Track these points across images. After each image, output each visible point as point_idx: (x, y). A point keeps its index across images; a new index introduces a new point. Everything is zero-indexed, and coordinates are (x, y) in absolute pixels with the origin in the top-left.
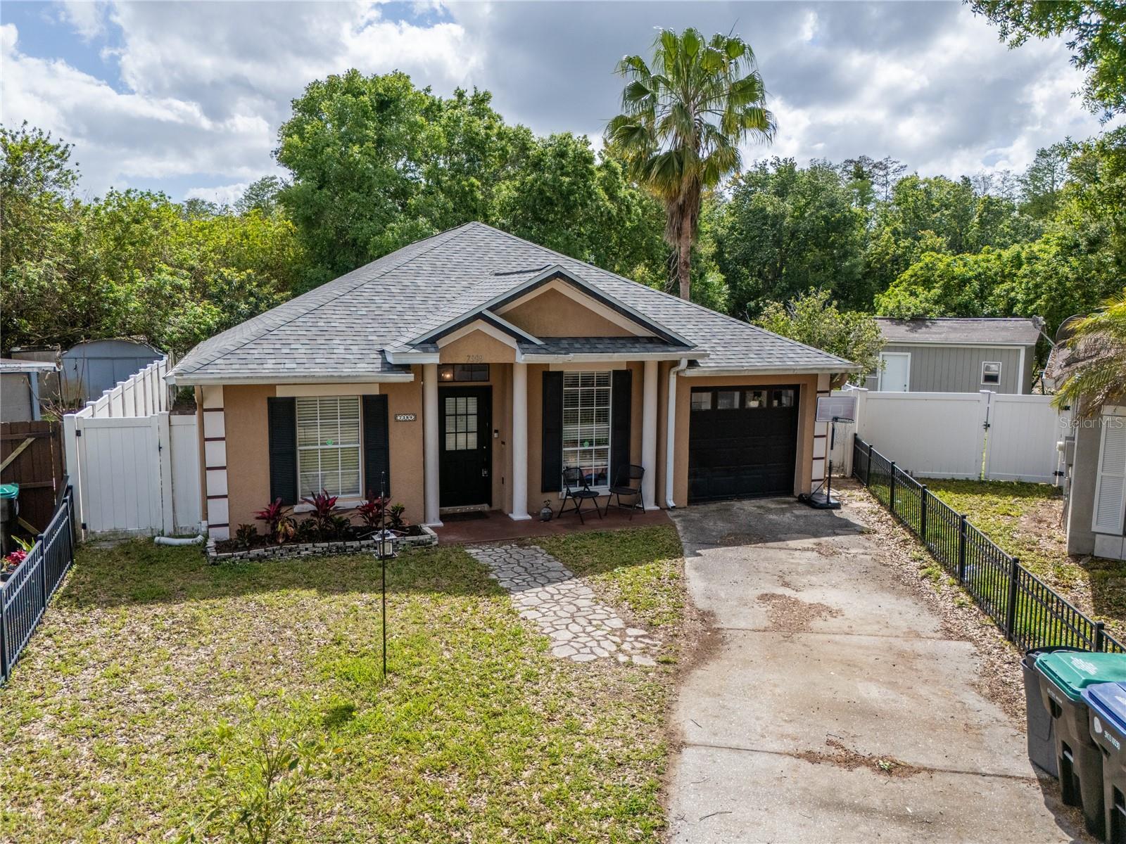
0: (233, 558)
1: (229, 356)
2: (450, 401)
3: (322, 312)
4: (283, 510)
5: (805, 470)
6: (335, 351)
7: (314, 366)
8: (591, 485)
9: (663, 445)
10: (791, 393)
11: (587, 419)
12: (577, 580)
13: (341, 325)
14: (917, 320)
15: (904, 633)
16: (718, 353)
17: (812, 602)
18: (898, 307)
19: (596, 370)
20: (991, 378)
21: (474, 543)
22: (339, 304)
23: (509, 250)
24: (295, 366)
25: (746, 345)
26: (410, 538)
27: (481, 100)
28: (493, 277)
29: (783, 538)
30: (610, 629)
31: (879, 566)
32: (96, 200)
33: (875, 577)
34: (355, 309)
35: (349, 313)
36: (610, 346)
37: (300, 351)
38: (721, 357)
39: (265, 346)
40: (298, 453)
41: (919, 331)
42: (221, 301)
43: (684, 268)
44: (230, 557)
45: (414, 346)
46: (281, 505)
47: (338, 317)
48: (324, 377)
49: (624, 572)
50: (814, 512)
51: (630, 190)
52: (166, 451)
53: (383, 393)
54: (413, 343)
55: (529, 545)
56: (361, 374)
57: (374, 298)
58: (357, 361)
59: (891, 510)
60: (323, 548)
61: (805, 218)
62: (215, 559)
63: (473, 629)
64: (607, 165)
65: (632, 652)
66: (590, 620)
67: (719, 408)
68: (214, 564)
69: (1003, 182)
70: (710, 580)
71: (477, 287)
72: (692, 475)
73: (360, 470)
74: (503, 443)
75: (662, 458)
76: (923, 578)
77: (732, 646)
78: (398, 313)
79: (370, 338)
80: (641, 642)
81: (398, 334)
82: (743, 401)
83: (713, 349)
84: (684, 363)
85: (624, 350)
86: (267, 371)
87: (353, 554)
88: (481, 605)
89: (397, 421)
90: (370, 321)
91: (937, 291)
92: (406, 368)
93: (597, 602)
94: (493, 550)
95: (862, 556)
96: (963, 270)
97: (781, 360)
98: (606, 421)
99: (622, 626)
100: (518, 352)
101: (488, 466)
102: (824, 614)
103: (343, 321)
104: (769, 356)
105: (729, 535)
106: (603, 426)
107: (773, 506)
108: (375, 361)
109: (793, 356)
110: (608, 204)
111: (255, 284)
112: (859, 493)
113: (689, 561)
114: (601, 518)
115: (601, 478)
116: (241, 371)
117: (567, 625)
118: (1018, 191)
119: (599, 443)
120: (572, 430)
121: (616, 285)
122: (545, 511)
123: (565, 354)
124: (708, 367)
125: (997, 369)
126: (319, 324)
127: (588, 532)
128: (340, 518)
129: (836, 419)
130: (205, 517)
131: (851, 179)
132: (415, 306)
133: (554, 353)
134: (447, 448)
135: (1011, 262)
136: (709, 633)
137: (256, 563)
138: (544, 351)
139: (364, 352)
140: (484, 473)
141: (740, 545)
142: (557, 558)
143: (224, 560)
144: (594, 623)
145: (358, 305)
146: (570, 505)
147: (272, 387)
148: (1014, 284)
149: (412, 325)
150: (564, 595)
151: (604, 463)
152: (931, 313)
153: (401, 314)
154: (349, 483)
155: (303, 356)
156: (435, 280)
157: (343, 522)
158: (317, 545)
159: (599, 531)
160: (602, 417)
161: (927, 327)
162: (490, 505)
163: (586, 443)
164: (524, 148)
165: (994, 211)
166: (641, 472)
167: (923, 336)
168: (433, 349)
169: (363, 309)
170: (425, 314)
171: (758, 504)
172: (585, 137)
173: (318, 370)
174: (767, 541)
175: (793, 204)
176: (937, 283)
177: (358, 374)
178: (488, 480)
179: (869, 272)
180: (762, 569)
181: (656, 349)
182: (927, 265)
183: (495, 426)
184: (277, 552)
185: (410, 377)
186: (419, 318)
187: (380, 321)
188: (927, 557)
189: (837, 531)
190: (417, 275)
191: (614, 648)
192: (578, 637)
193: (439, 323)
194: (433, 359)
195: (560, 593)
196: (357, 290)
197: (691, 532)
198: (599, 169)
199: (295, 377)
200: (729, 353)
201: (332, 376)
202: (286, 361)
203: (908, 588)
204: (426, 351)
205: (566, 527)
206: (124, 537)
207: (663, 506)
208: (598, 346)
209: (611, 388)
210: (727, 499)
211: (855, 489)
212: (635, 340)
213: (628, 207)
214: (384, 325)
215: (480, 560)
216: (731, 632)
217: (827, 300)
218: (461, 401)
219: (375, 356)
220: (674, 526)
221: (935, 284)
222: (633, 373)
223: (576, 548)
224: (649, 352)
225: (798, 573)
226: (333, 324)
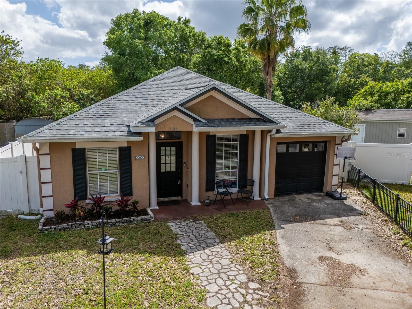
0: (51, 229)
1: (52, 128)
2: (163, 149)
3: (102, 106)
4: (79, 203)
5: (329, 181)
6: (106, 125)
7: (94, 133)
8: (229, 188)
9: (263, 169)
10: (323, 144)
11: (227, 157)
12: (221, 245)
13: (110, 113)
14: (368, 110)
15: (407, 289)
16: (290, 126)
17: (348, 263)
18: (359, 105)
19: (232, 134)
20: (401, 135)
21: (172, 219)
22: (111, 103)
23: (193, 78)
24: (84, 133)
25: (303, 122)
26: (140, 217)
27: (187, 22)
28: (185, 90)
29: (323, 217)
30: (239, 283)
31: (377, 237)
32: (31, 62)
33: (377, 244)
34: (118, 105)
35: (115, 107)
36: (238, 123)
37: (88, 126)
38: (291, 128)
39: (71, 123)
40: (88, 174)
41: (369, 115)
42: (80, 102)
43: (269, 88)
44: (49, 229)
45: (143, 123)
46: (79, 200)
47: (110, 109)
48: (98, 138)
49: (246, 240)
50: (335, 202)
51: (245, 58)
52: (24, 173)
53: (129, 146)
54: (143, 121)
55: (199, 221)
56: (116, 137)
57: (128, 100)
58: (116, 130)
59: (374, 201)
60: (96, 223)
61: (313, 70)
62: (41, 230)
63: (164, 282)
64: (236, 48)
65: (253, 302)
66: (228, 276)
67: (289, 152)
68: (40, 232)
69: (392, 56)
70: (290, 245)
71: (177, 95)
72: (276, 183)
73: (118, 183)
74: (188, 168)
75: (263, 176)
76: (403, 246)
77: (310, 298)
78: (139, 107)
79: (124, 119)
80: (257, 294)
81: (137, 117)
82: (301, 149)
83: (287, 124)
84: (274, 131)
85: (245, 125)
86: (70, 136)
87: (112, 226)
88: (171, 262)
89: (136, 159)
90: (125, 111)
91: (376, 98)
92: (139, 134)
93: (232, 262)
94: (181, 223)
95: (367, 230)
96: (387, 89)
97: (320, 129)
98: (236, 158)
99: (246, 280)
100: (194, 126)
101: (181, 179)
102: (357, 272)
103: (112, 111)
104: (314, 127)
105: (297, 215)
106: (235, 160)
107: (315, 198)
108: (124, 130)
109: (325, 127)
110: (236, 63)
111: (94, 95)
112: (354, 191)
113: (279, 232)
114: (234, 205)
115: (233, 184)
116: (57, 136)
117: (216, 279)
118: (398, 59)
119: (233, 168)
120: (220, 163)
121: (241, 94)
122: (207, 201)
123: (217, 127)
124: (286, 133)
125: (404, 131)
126: (100, 112)
127: (227, 213)
128: (107, 207)
129: (346, 158)
130: (42, 206)
131: (331, 54)
132: (147, 104)
133: (211, 127)
134: (162, 171)
135: (408, 85)
136: (295, 287)
137: (62, 232)
138: (207, 126)
139: (120, 126)
140: (179, 182)
141: (302, 222)
142: (212, 230)
143: (46, 230)
144: (231, 278)
145: (120, 103)
146: (219, 197)
147: (74, 143)
148: (410, 95)
149: (145, 113)
150: (215, 256)
151: (235, 177)
152: (374, 107)
153: (140, 108)
154: (113, 188)
155: (90, 128)
156: (158, 92)
157: (108, 209)
158: (94, 221)
159: (233, 212)
160: (234, 156)
161: (372, 113)
162: (182, 197)
163: (227, 168)
164: (203, 41)
165: (389, 66)
166: (252, 183)
167: (370, 117)
168: (152, 125)
169: (122, 105)
170: (151, 107)
171: (307, 197)
172: (228, 37)
173: (96, 135)
174: (315, 220)
175: (309, 64)
176: (376, 94)
177: (115, 137)
178: (181, 185)
179: (338, 91)
180: (316, 238)
181: (261, 124)
182: (371, 87)
183: (184, 161)
184: (73, 226)
185: (141, 139)
186: (149, 109)
187: (129, 111)
188: (401, 232)
189: (349, 214)
190: (150, 89)
191: (242, 299)
192: (222, 289)
193: (156, 112)
194: (152, 130)
195: (212, 255)
196: (120, 96)
197: (277, 213)
198: (233, 50)
199: (83, 138)
200: (295, 126)
201: (102, 138)
202: (80, 130)
203: (397, 253)
204: (148, 125)
205: (218, 209)
206: (5, 214)
207: (263, 198)
208: (233, 123)
209: (239, 142)
210: (292, 194)
211: (351, 189)
212: (251, 120)
213: (244, 65)
214: (131, 113)
215: (174, 230)
216: (307, 285)
217: (334, 102)
218: (168, 149)
219: (125, 128)
220: (269, 209)
221: (375, 95)
222: (249, 135)
223: (221, 223)
224: (257, 126)
225: (336, 242)
226: (107, 112)
